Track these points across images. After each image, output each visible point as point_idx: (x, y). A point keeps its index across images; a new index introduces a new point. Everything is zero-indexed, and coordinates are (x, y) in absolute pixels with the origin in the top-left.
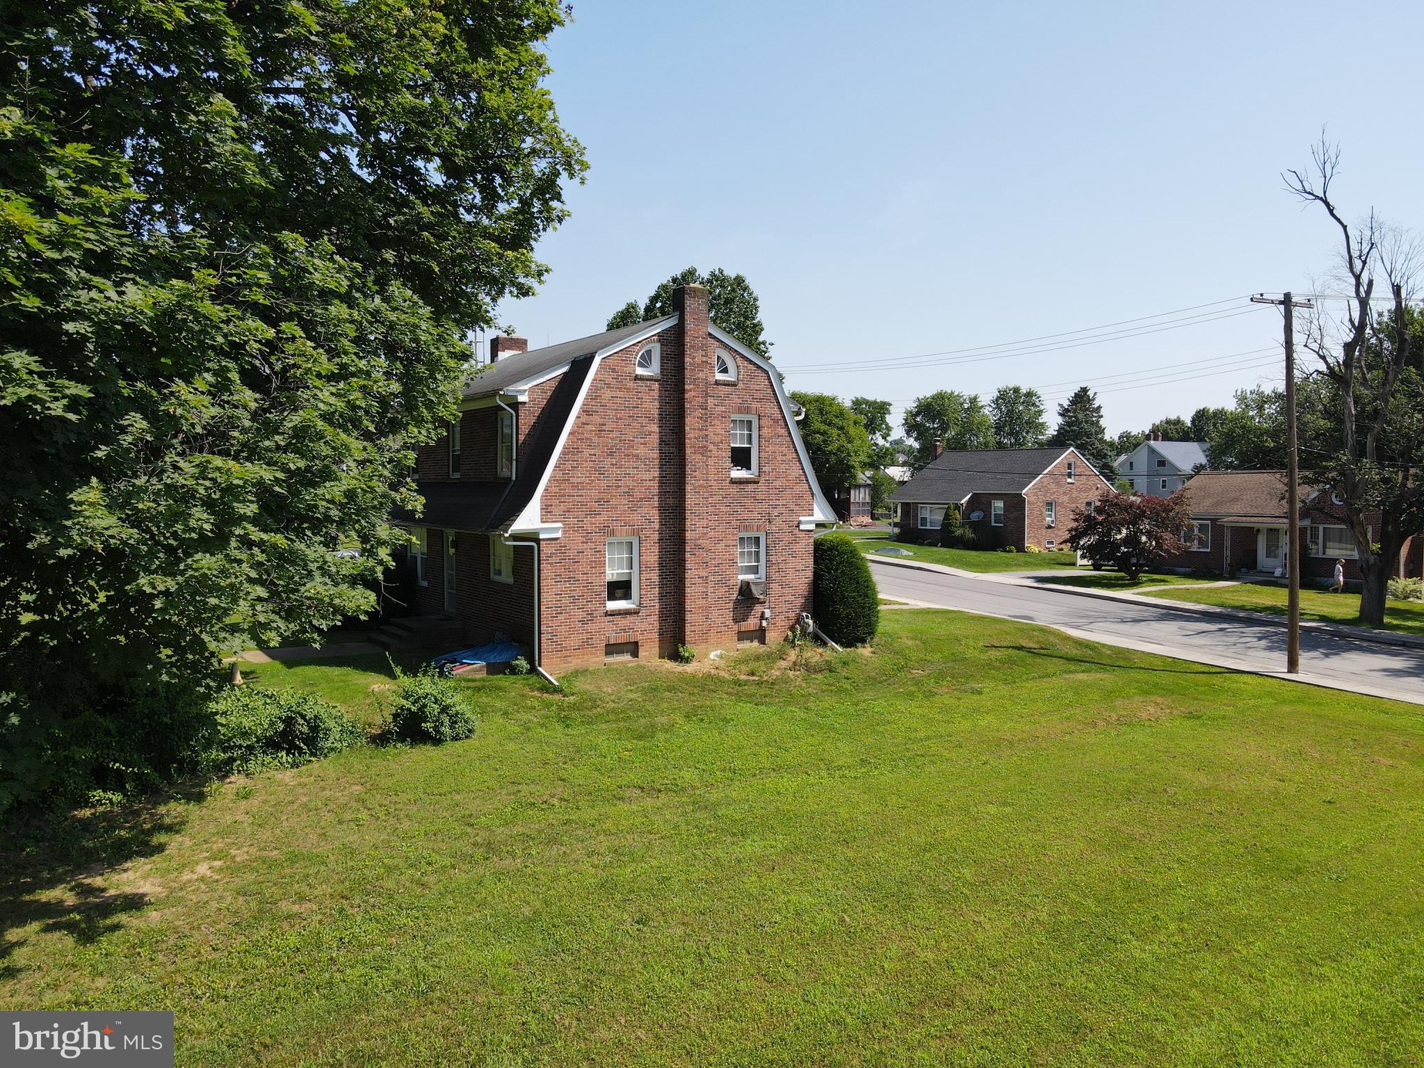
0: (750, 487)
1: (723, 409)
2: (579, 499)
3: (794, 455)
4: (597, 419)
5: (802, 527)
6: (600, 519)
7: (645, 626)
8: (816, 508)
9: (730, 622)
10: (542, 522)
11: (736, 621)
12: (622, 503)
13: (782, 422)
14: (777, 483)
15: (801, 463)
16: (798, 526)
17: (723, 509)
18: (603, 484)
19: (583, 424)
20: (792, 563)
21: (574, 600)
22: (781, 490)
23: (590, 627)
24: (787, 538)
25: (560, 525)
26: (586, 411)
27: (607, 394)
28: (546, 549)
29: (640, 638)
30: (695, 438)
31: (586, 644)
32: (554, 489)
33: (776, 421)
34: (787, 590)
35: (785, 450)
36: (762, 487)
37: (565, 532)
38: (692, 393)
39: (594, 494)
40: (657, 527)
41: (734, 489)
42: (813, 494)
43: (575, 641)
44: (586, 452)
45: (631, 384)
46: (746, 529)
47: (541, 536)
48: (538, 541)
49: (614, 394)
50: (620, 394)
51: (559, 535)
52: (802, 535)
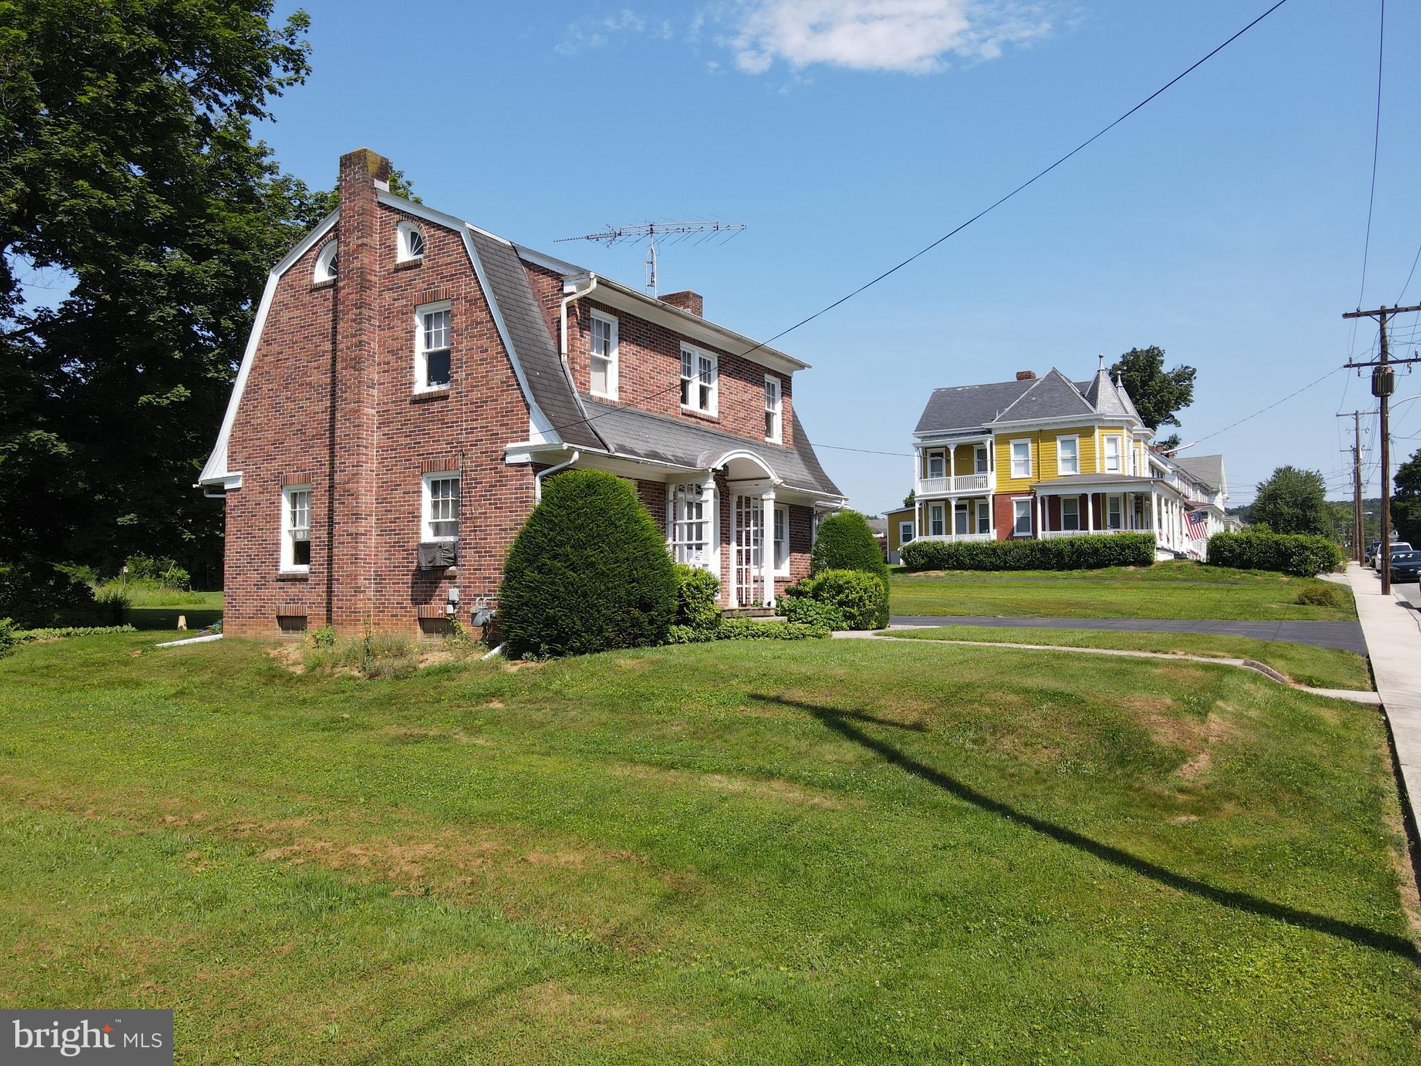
0: (436, 406)
1: (404, 302)
2: (258, 443)
3: (500, 348)
4: (275, 348)
5: (510, 459)
6: (275, 464)
7: (313, 598)
8: (533, 428)
9: (408, 603)
10: (229, 471)
11: (416, 601)
12: (293, 443)
13: (480, 303)
14: (475, 395)
15: (509, 360)
16: (503, 459)
17: (403, 441)
18: (279, 422)
19: (264, 356)
20: (494, 517)
21: (251, 560)
22: (479, 405)
23: (265, 593)
24: (488, 477)
25: (240, 473)
26: (266, 341)
27: (285, 316)
28: (231, 501)
29: (308, 612)
30: (348, 348)
31: (259, 613)
32: (239, 434)
33: (472, 302)
34: (487, 561)
35: (485, 342)
36: (452, 403)
37: (246, 481)
38: (346, 291)
39: (270, 435)
40: (328, 470)
41: (414, 412)
42: (528, 407)
43: (249, 608)
44: (265, 388)
45: (307, 299)
46: (432, 467)
47: (227, 487)
48: (225, 492)
49: (291, 315)
50: (296, 313)
51: (239, 484)
52: (511, 472)
